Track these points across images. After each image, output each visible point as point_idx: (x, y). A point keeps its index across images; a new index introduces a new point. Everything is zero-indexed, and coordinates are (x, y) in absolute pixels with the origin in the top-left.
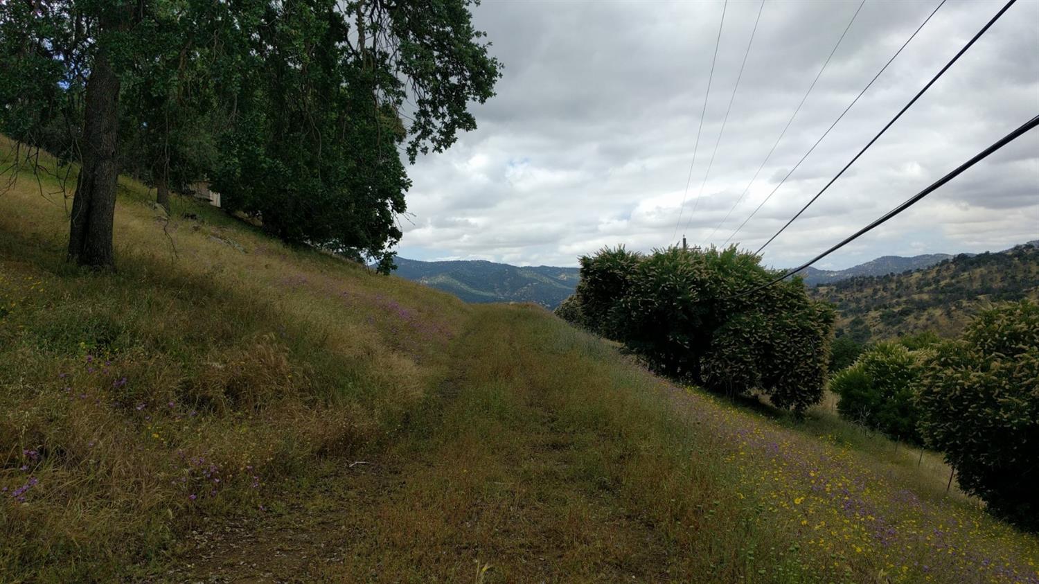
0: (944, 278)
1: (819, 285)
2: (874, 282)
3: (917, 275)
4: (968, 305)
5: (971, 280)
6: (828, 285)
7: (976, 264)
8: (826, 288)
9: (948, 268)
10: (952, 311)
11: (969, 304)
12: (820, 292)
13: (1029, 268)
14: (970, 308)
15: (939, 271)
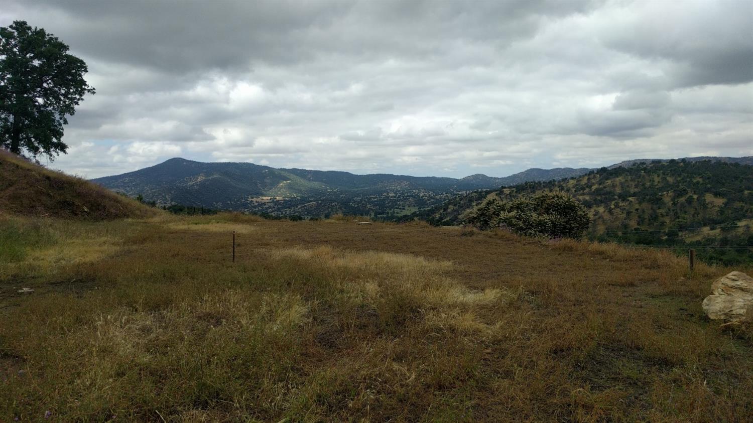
0: (594, 184)
1: (503, 187)
2: (542, 186)
3: (572, 182)
4: (622, 204)
5: (614, 186)
6: (510, 187)
7: (614, 175)
8: (508, 189)
9: (595, 177)
10: (612, 209)
11: (624, 204)
12: (505, 192)
13: (653, 178)
14: (625, 207)
15: (589, 179)
